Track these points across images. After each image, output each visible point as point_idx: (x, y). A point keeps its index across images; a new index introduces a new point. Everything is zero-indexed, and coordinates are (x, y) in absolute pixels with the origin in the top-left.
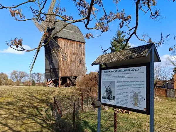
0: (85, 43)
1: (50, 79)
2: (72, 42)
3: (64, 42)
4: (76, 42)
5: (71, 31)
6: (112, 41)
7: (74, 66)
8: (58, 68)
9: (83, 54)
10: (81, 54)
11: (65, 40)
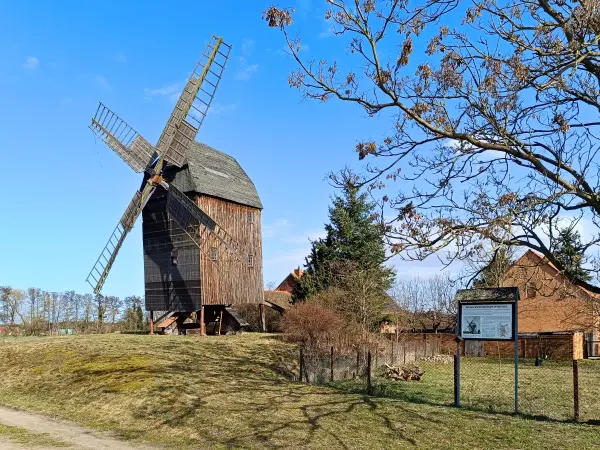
0: (260, 209)
1: (162, 313)
2: (230, 206)
3: (214, 206)
4: (239, 208)
5: (225, 176)
6: (334, 207)
7: (235, 275)
8: (199, 281)
9: (257, 242)
10: (251, 239)
11: (214, 201)
